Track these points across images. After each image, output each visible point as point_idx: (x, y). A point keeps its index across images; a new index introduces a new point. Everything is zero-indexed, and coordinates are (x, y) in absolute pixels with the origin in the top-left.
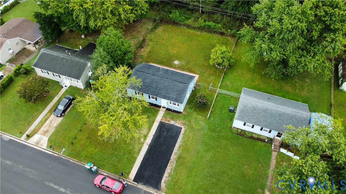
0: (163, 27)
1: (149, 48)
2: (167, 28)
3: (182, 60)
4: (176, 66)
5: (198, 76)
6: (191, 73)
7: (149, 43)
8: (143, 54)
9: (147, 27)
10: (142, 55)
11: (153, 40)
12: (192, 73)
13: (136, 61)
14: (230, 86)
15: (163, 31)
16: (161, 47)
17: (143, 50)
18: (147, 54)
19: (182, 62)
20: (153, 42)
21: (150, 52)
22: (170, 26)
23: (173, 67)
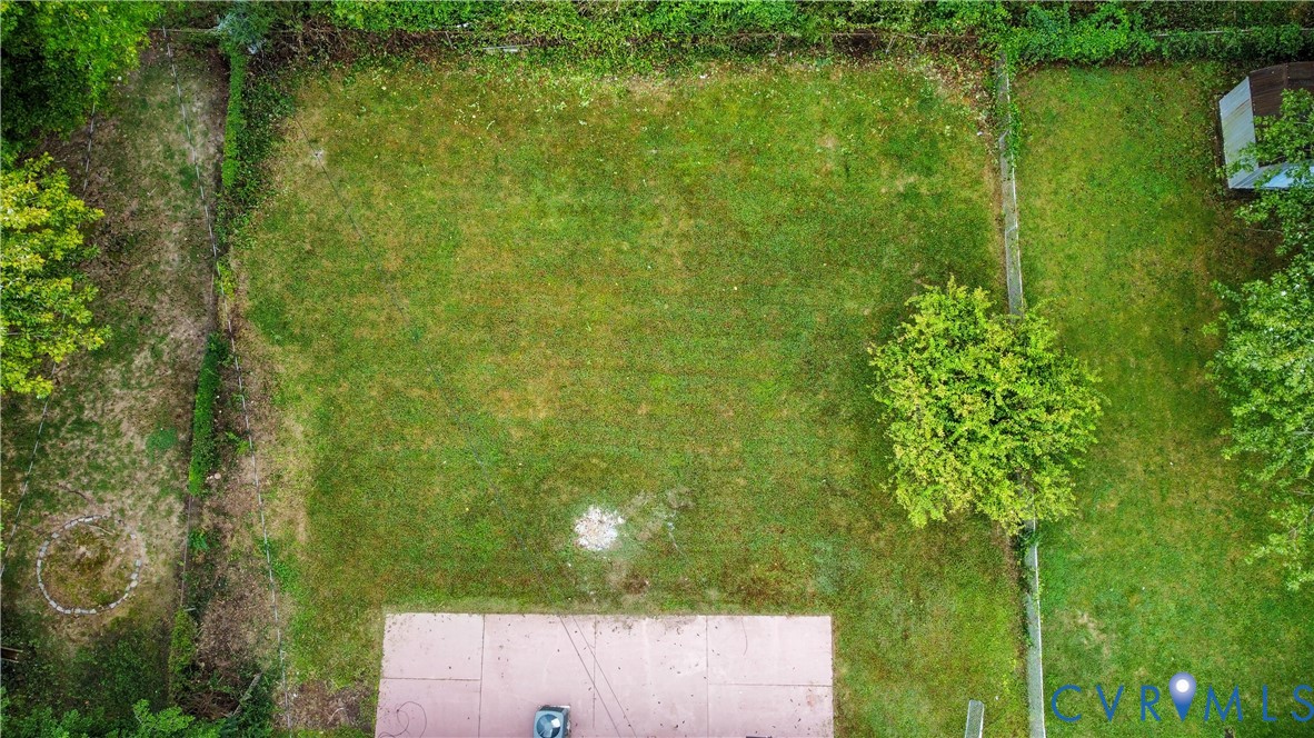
0: (318, 116)
1: (297, 425)
2: (357, 107)
3: (634, 491)
4: (614, 578)
5: (828, 619)
6: (757, 612)
7: (280, 369)
8: (276, 531)
9: (169, 153)
10: (273, 548)
11: (294, 312)
12: (769, 612)
13: (251, 637)
14: (1105, 650)
15: (334, 160)
16: (398, 383)
17: (252, 469)
18: (311, 513)
19: (645, 512)
20: (305, 342)
21: (327, 483)
22: (377, 76)
23: (584, 598)
